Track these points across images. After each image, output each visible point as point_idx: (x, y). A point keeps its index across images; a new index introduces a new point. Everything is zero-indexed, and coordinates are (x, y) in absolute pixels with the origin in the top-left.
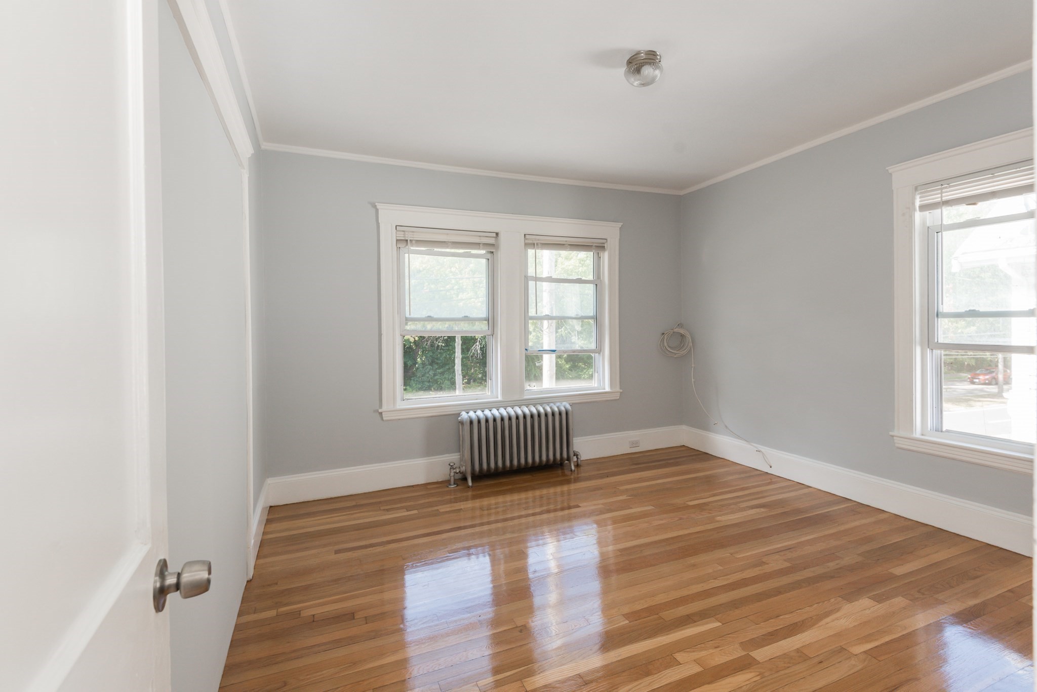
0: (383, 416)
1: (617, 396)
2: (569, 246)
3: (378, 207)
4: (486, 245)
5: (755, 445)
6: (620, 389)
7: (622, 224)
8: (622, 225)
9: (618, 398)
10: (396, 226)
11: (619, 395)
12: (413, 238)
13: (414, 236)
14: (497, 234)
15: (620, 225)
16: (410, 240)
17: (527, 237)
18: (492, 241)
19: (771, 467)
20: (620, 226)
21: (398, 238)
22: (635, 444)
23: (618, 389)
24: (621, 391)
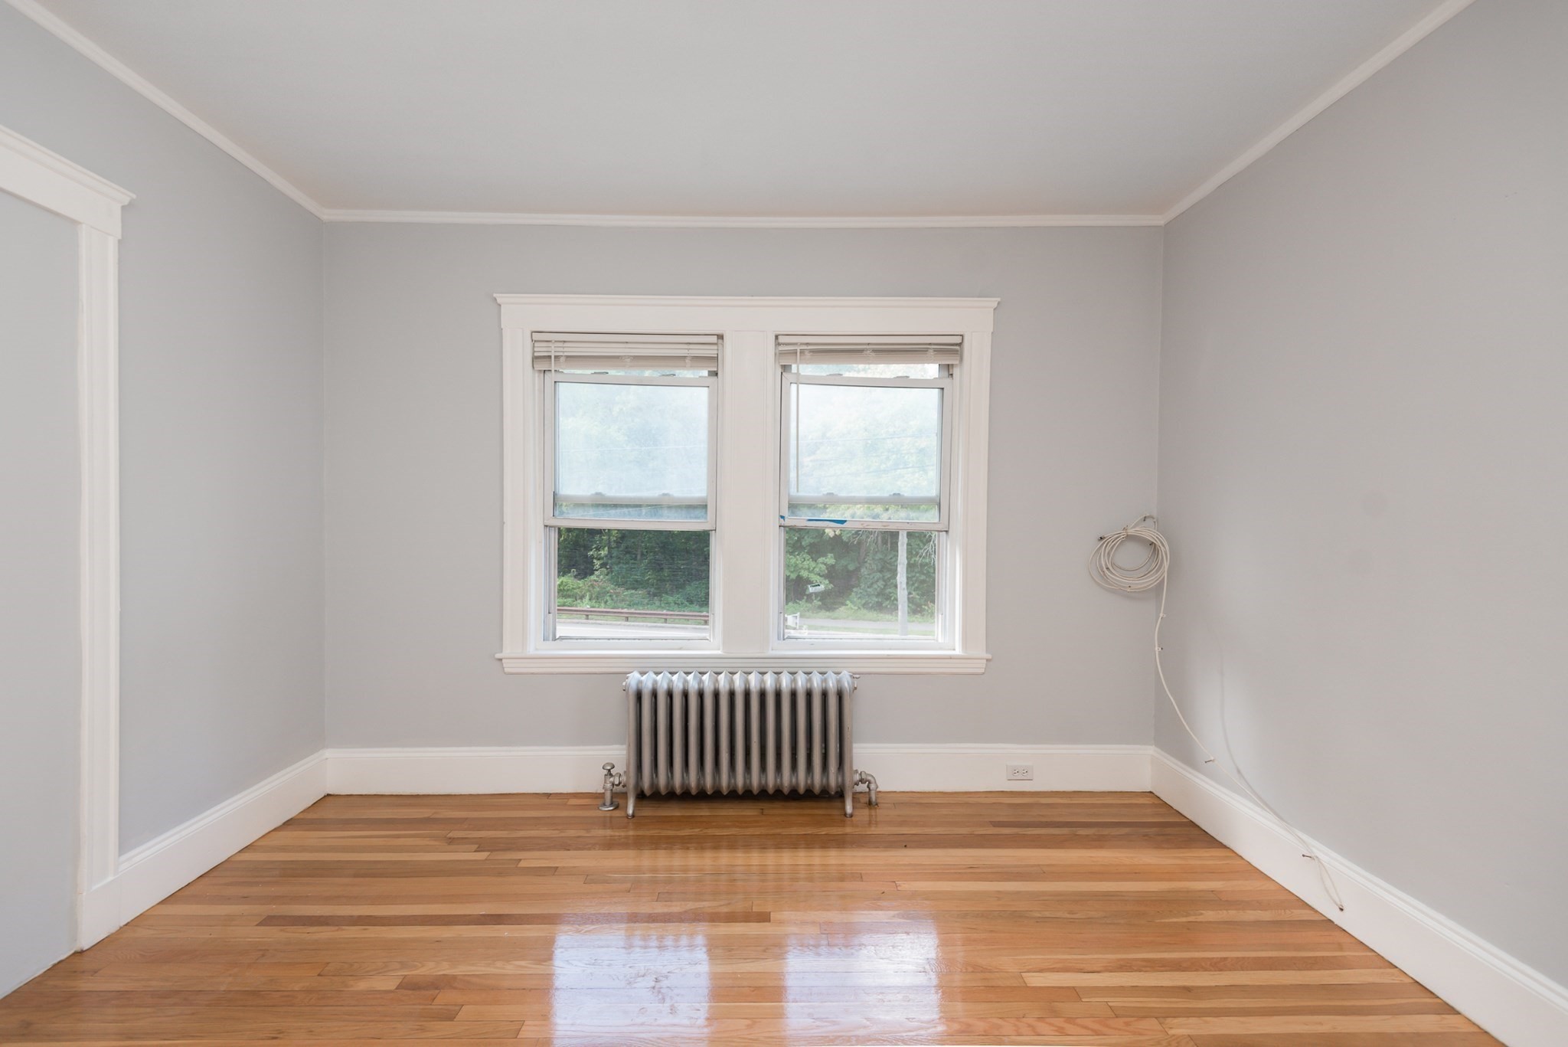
0: (504, 665)
1: (979, 667)
2: (873, 354)
3: (499, 301)
4: (699, 360)
5: (1305, 837)
6: (987, 651)
7: (999, 299)
8: (999, 303)
9: (983, 671)
10: (532, 332)
11: (984, 666)
12: (563, 352)
13: (565, 349)
14: (721, 337)
15: (993, 302)
16: (556, 357)
17: (781, 339)
18: (710, 351)
19: (1342, 910)
20: (995, 305)
21: (536, 354)
22: (1024, 774)
23: (982, 653)
24: (989, 656)
